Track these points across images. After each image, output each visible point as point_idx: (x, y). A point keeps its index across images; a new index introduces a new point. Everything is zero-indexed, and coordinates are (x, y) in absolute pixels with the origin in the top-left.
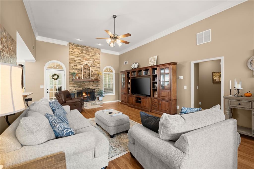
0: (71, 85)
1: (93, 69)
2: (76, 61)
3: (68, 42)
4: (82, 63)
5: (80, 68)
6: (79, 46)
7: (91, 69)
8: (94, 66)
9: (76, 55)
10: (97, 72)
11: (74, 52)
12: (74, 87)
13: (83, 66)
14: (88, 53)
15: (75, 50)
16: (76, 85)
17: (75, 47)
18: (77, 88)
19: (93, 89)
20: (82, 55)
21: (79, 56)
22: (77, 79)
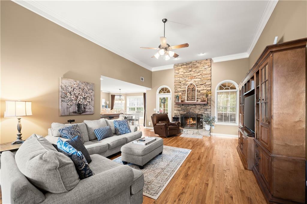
0: (176, 109)
1: (199, 89)
2: (180, 82)
3: (173, 65)
4: (187, 83)
5: (184, 89)
6: (183, 65)
7: (196, 89)
8: (201, 85)
9: (181, 76)
10: (205, 91)
11: (178, 73)
12: (179, 110)
13: (187, 86)
14: (194, 70)
15: (180, 70)
16: (180, 109)
17: (180, 67)
18: (182, 112)
19: (200, 113)
20: (187, 73)
21: (184, 76)
22: (180, 102)
